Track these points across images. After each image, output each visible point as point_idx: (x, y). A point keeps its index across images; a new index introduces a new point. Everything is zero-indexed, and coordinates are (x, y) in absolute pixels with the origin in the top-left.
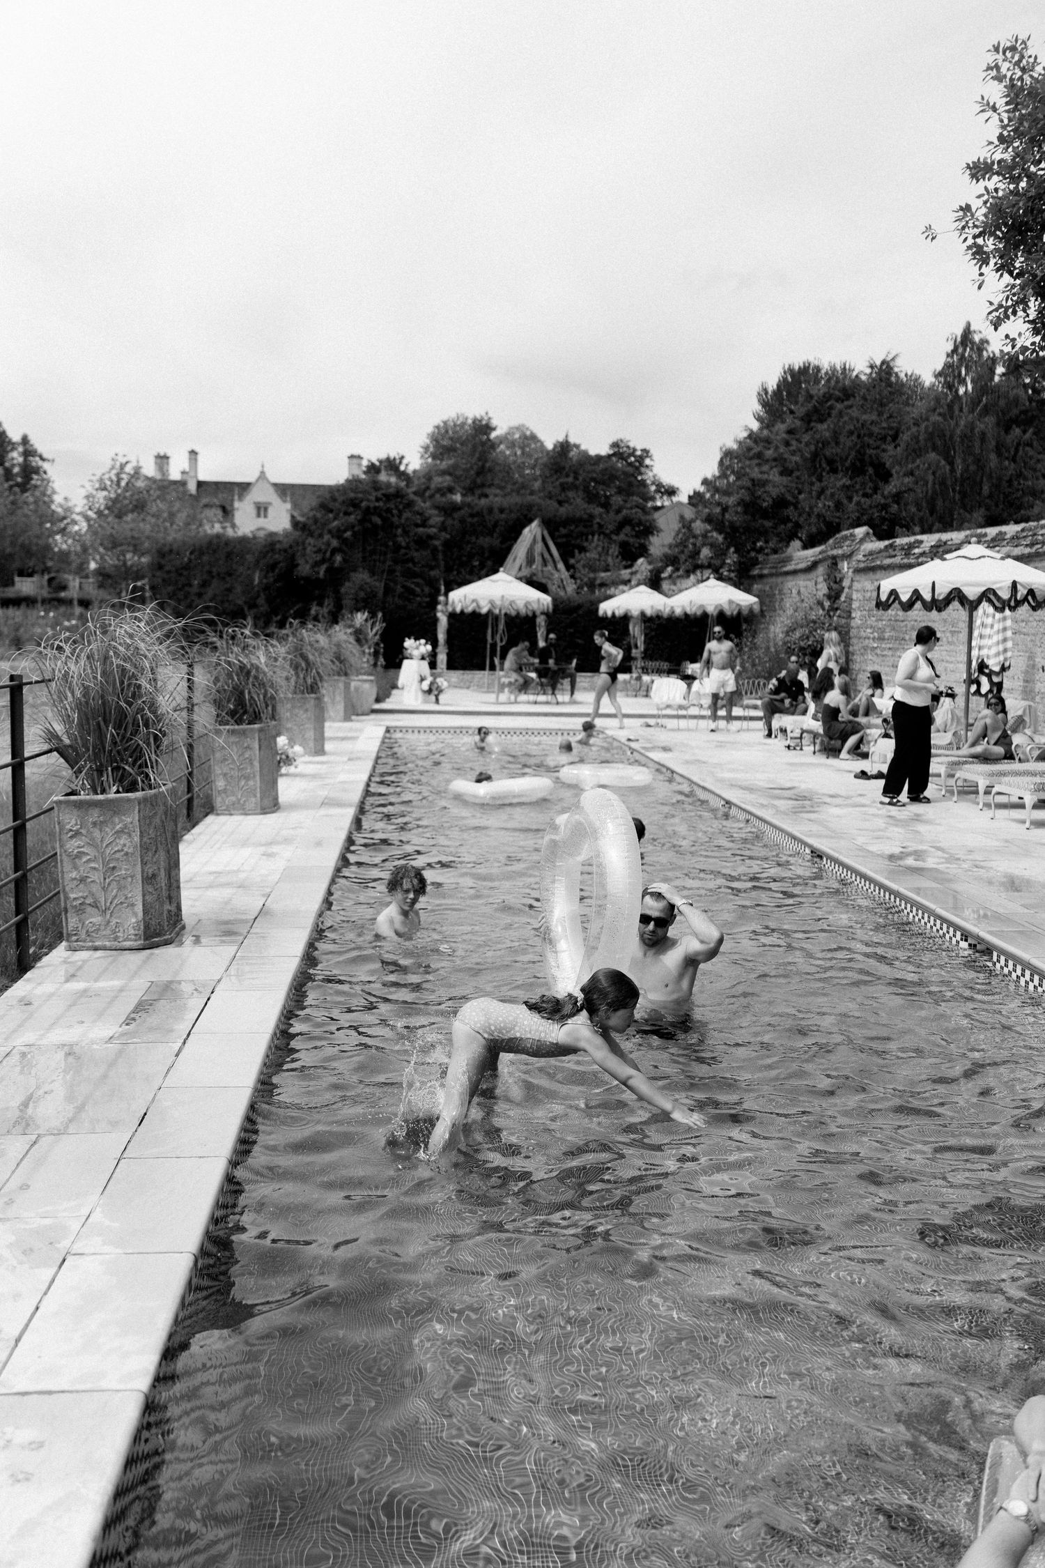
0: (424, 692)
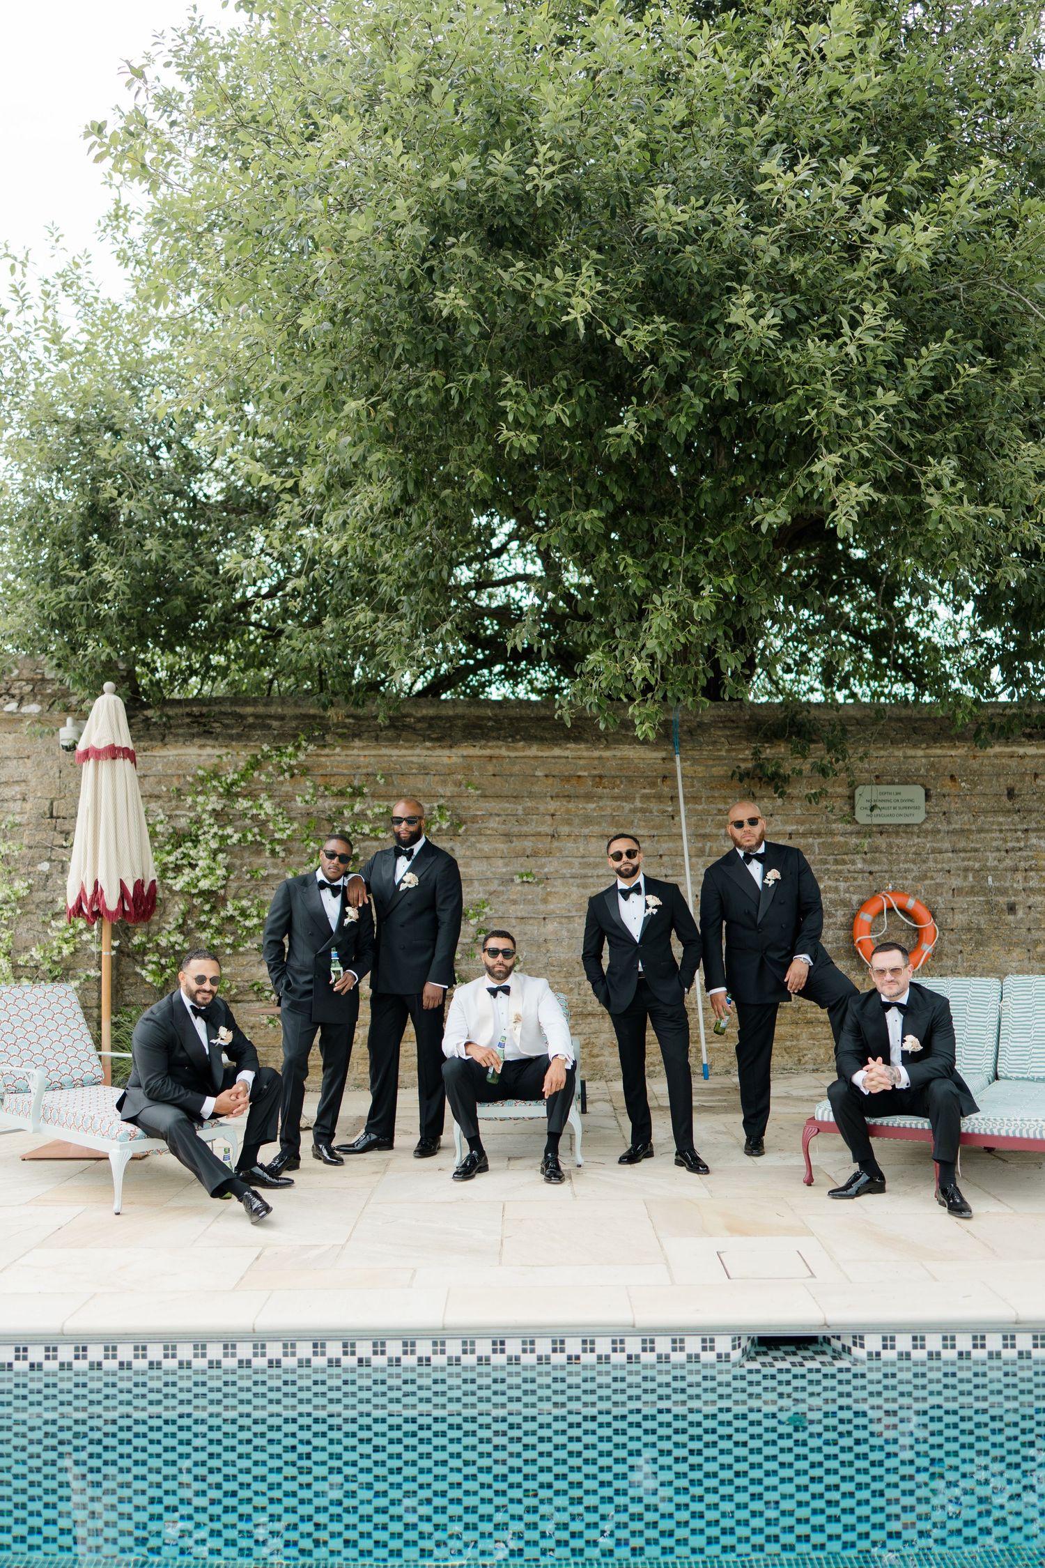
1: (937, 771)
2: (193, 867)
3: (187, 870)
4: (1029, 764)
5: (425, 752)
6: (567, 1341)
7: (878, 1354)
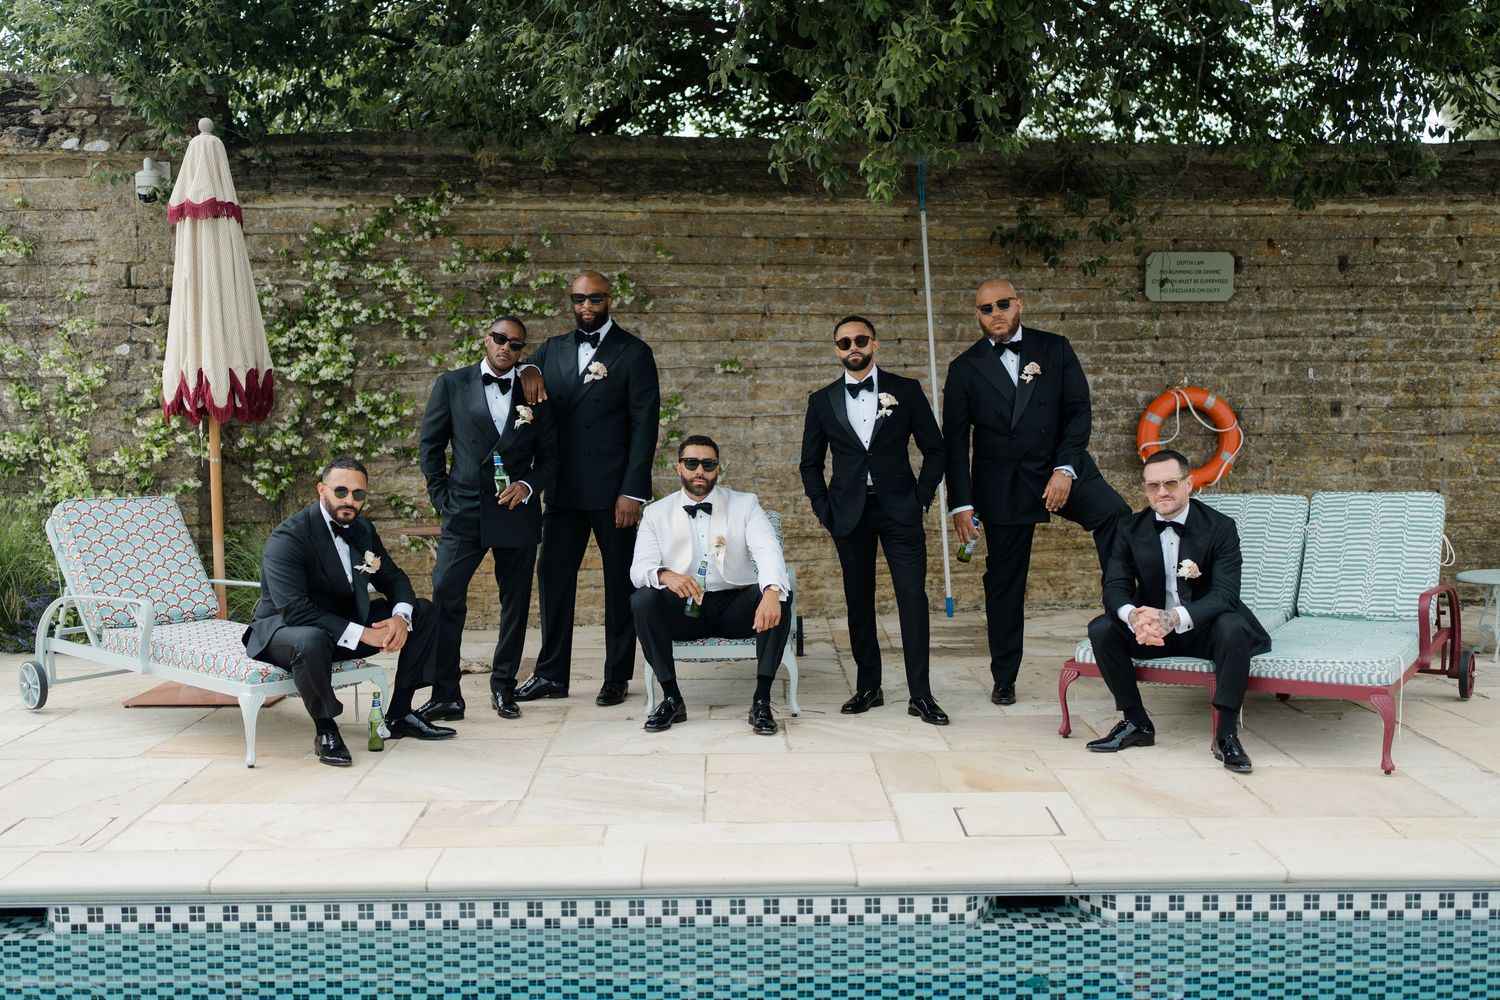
1: (1251, 233)
2: (312, 351)
3: (304, 356)
4: (1368, 226)
5: (603, 207)
6: (782, 901)
7: (1131, 915)
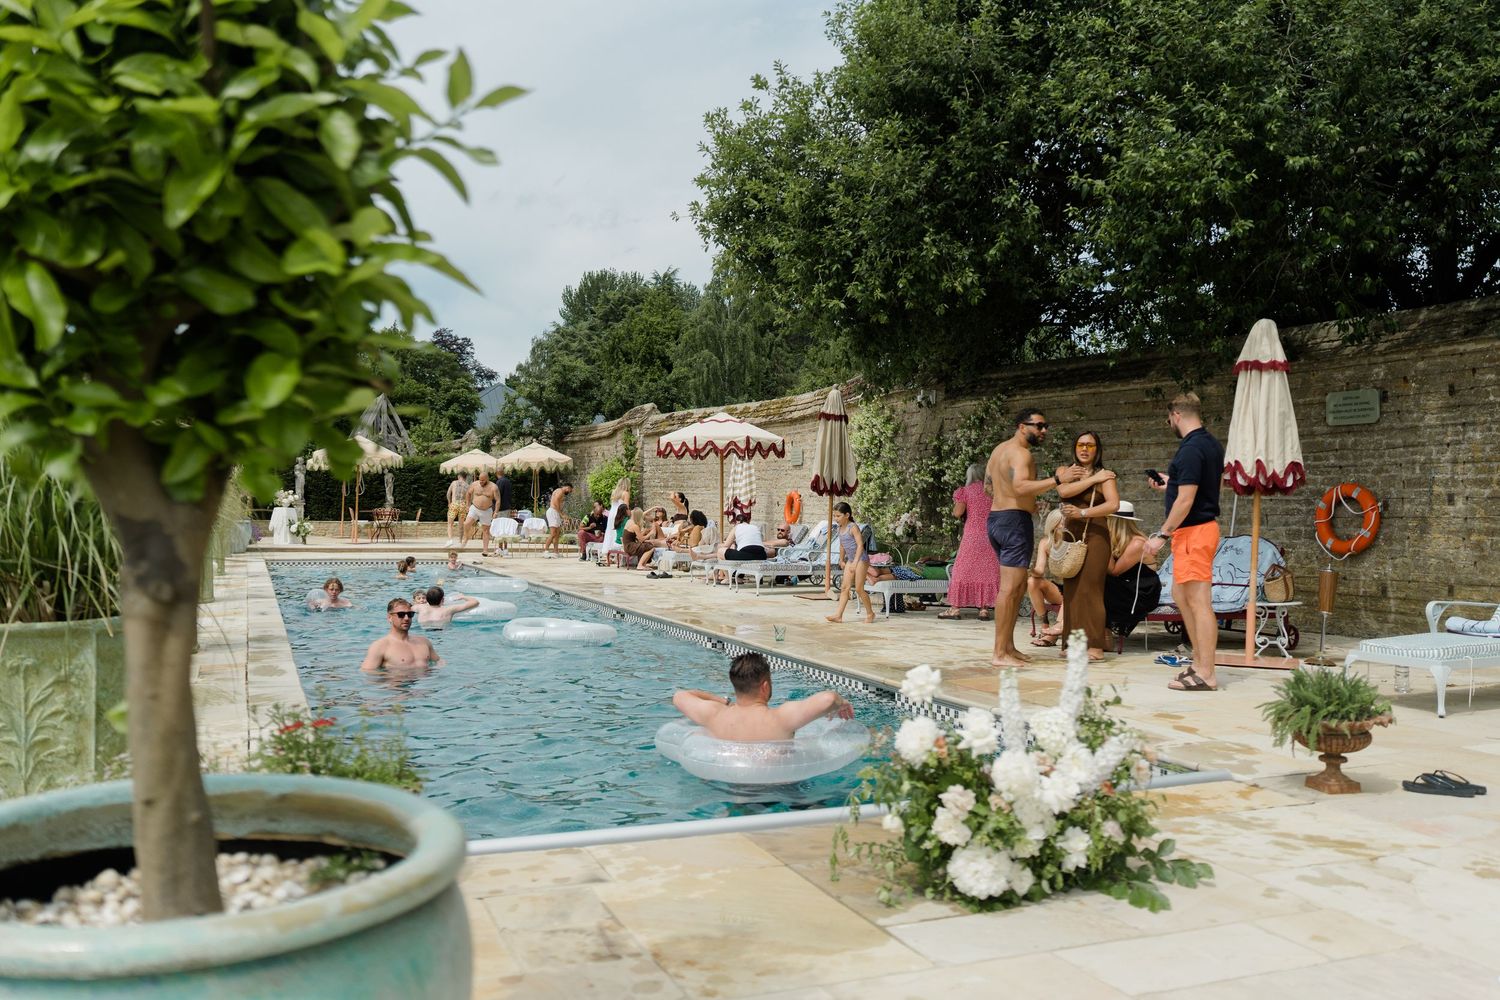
0: (293, 533)
1: (1393, 374)
4: (1469, 360)
